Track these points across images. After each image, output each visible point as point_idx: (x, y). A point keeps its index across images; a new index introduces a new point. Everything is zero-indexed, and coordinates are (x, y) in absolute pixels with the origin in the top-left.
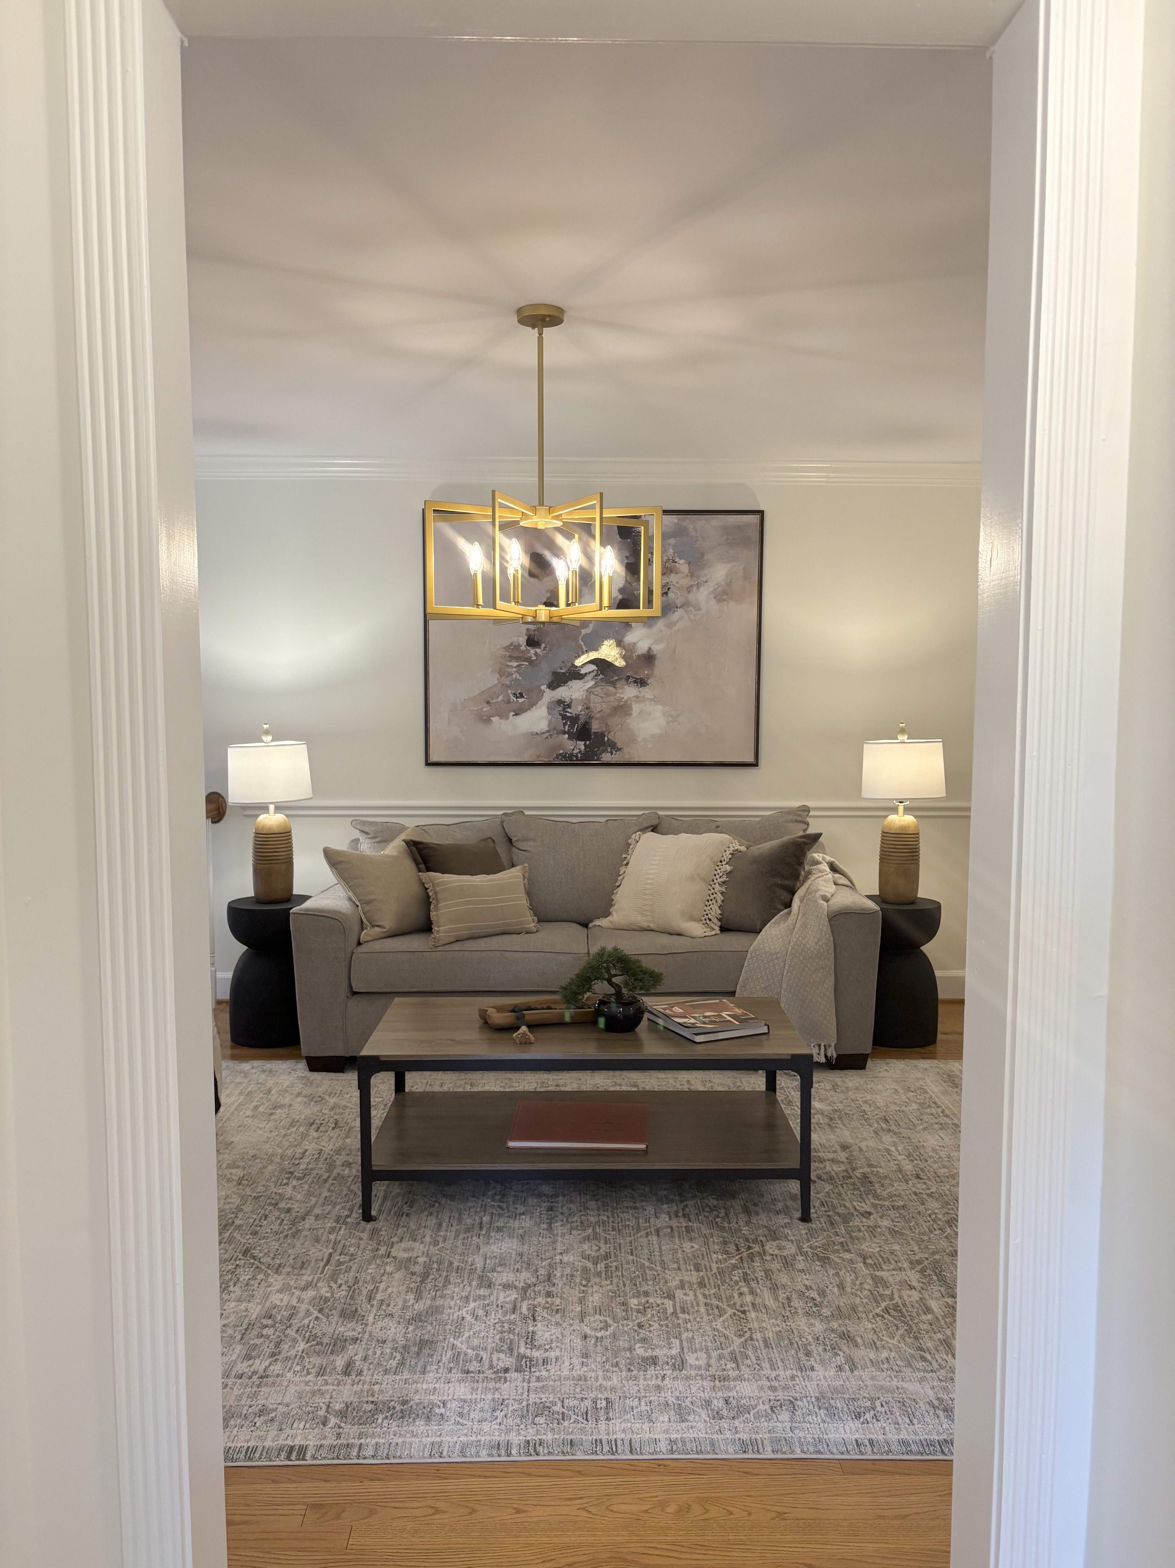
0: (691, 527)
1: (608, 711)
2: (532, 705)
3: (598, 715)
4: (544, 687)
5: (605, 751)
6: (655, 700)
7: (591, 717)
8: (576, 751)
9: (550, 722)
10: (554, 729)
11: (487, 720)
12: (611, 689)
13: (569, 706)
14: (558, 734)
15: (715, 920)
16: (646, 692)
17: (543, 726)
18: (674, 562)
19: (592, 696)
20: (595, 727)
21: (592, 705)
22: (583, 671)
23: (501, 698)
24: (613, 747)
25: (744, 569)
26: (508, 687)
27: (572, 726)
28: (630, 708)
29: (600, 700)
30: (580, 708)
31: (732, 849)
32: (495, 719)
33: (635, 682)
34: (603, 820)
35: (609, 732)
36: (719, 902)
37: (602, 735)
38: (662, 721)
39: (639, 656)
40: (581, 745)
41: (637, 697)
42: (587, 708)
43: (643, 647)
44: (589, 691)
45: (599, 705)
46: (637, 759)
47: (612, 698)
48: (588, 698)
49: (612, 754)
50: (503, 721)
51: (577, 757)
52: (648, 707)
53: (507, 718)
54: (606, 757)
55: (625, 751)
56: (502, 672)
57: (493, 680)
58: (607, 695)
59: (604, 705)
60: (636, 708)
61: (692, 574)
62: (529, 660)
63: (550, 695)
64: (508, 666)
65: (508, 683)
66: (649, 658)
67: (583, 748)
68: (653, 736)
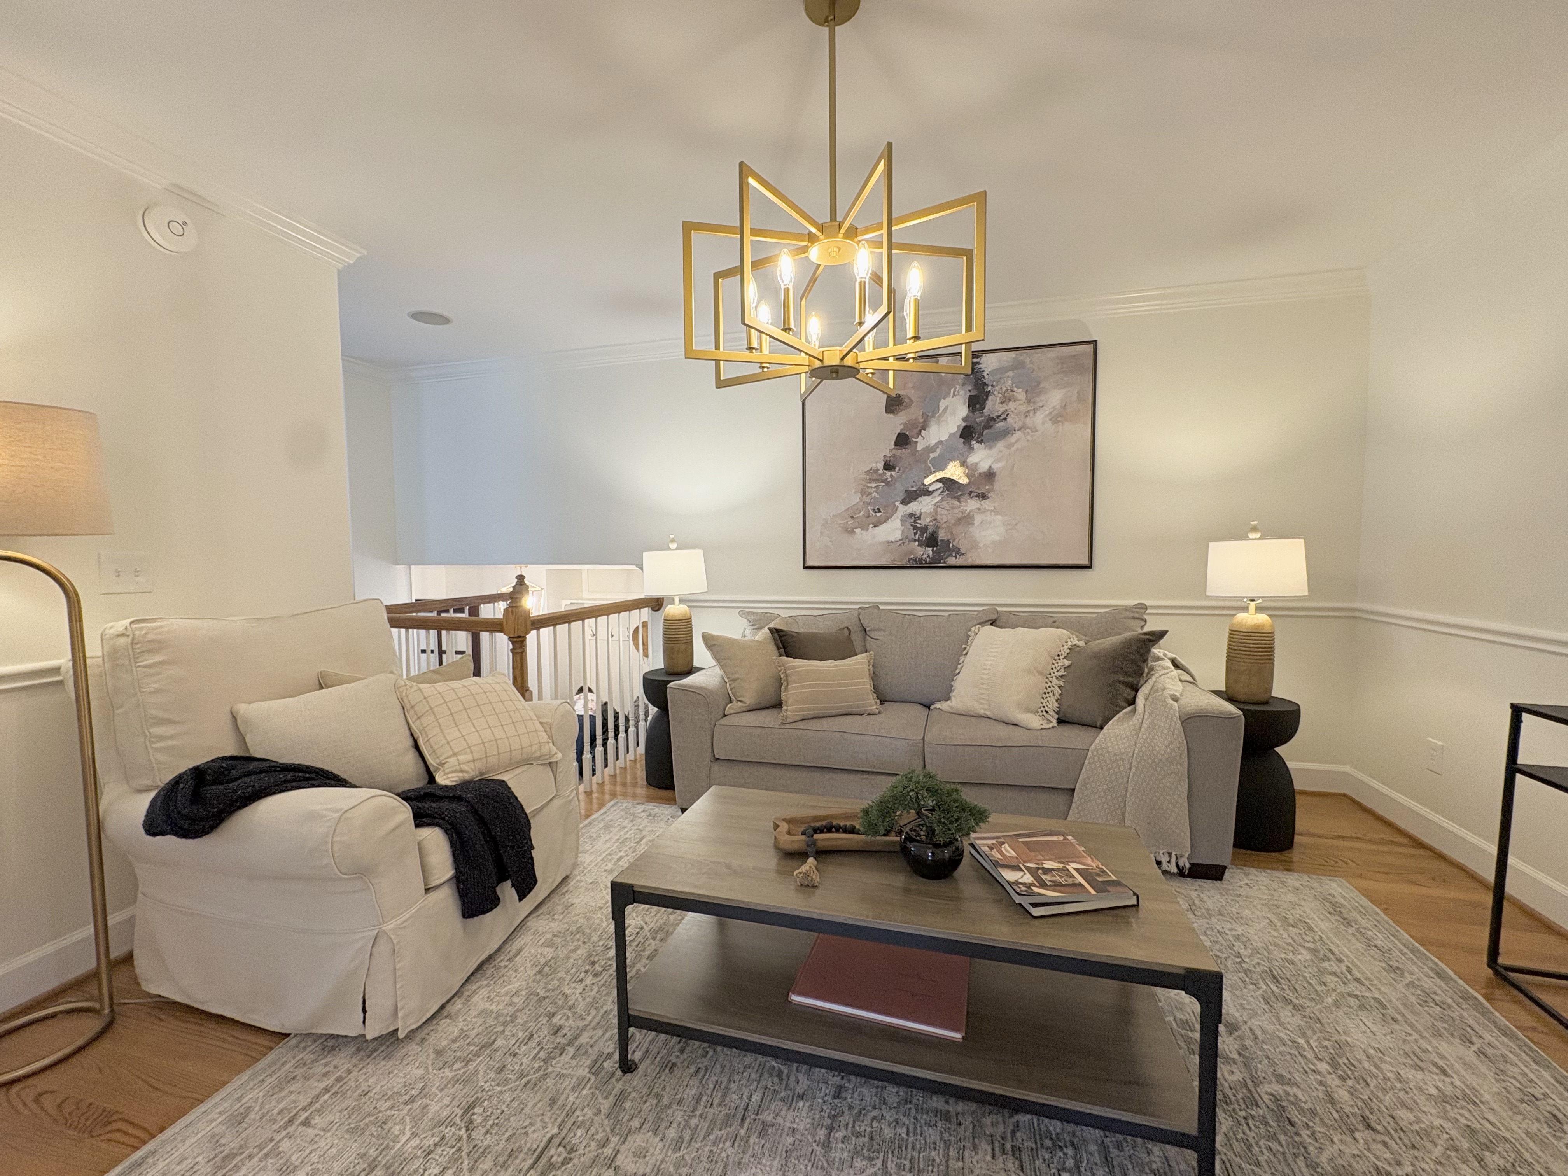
0: (1028, 360)
1: (953, 522)
2: (887, 519)
3: (944, 525)
4: (897, 504)
5: (951, 555)
6: (996, 512)
7: (938, 527)
8: (924, 556)
9: (903, 532)
10: (907, 537)
11: (852, 532)
12: (956, 503)
13: (919, 518)
14: (910, 541)
15: (1052, 713)
16: (986, 504)
17: (898, 535)
18: (1012, 391)
19: (939, 510)
20: (942, 535)
21: (939, 517)
22: (931, 489)
23: (862, 513)
24: (958, 552)
25: (1078, 392)
26: (869, 504)
27: (922, 535)
28: (973, 518)
29: (946, 512)
30: (928, 520)
31: (1070, 644)
32: (857, 531)
33: (977, 496)
34: (947, 614)
35: (954, 540)
36: (1057, 696)
37: (948, 542)
38: (1002, 530)
39: (980, 474)
40: (929, 550)
41: (979, 509)
42: (935, 520)
43: (984, 467)
44: (937, 506)
45: (944, 516)
46: (978, 563)
47: (956, 511)
48: (935, 511)
49: (956, 557)
50: (864, 532)
51: (925, 560)
52: (988, 518)
53: (868, 529)
54: (951, 561)
55: (969, 555)
56: (863, 493)
57: (856, 499)
58: (953, 508)
59: (949, 517)
60: (978, 519)
61: (1029, 401)
62: (885, 481)
63: (903, 510)
64: (868, 487)
65: (868, 501)
66: (990, 475)
67: (931, 553)
68: (993, 543)
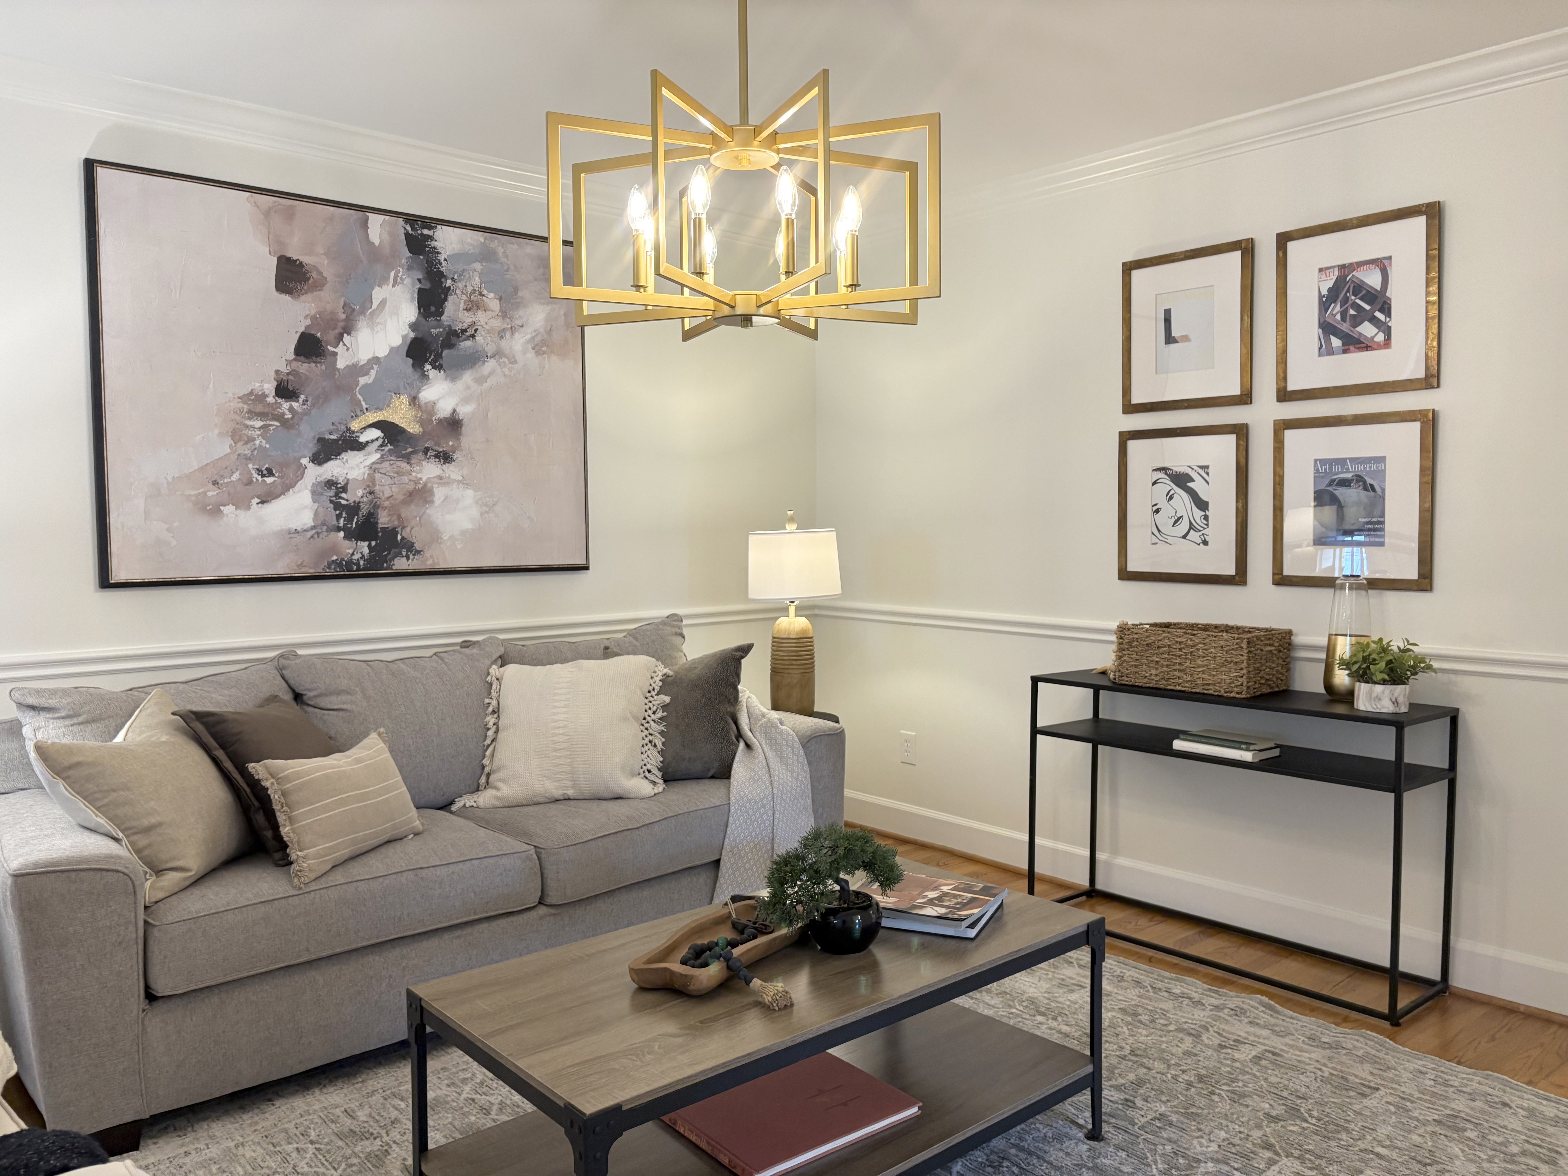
0: (500, 250)
1: (401, 497)
2: (286, 488)
3: (387, 504)
4: (305, 461)
5: (399, 554)
6: (465, 483)
7: (376, 507)
8: (356, 557)
9: (316, 514)
10: (324, 524)
11: (215, 511)
12: (404, 465)
13: (344, 489)
14: (329, 530)
15: (655, 771)
16: (452, 471)
17: (306, 519)
18: (481, 294)
19: (377, 476)
20: (384, 520)
21: (377, 488)
22: (363, 438)
23: (236, 476)
24: (409, 548)
25: (565, 315)
26: (248, 459)
27: (349, 519)
28: (431, 492)
29: (389, 481)
30: (360, 493)
31: (660, 674)
32: (228, 509)
33: (437, 456)
35: (404, 528)
36: (660, 746)
37: (393, 532)
38: (475, 512)
39: (440, 421)
40: (364, 547)
41: (440, 478)
42: (371, 493)
43: (444, 409)
44: (373, 468)
45: (386, 488)
46: (443, 565)
47: (405, 479)
48: (372, 479)
49: (408, 559)
50: (241, 513)
51: (358, 564)
52: (456, 491)
53: (248, 508)
54: (401, 564)
55: (427, 554)
56: (236, 435)
57: (223, 448)
58: (399, 473)
59: (395, 489)
60: (439, 493)
61: (504, 314)
62: (280, 418)
63: (314, 473)
64: (247, 427)
65: (248, 452)
66: (454, 424)
67: (366, 551)
68: (463, 533)
